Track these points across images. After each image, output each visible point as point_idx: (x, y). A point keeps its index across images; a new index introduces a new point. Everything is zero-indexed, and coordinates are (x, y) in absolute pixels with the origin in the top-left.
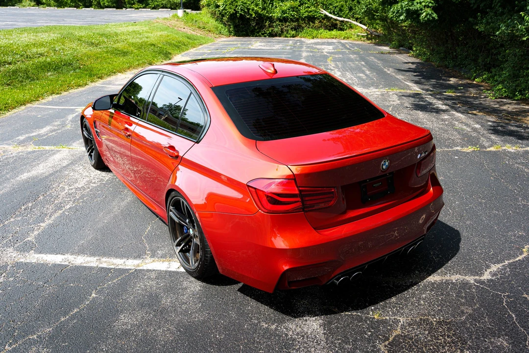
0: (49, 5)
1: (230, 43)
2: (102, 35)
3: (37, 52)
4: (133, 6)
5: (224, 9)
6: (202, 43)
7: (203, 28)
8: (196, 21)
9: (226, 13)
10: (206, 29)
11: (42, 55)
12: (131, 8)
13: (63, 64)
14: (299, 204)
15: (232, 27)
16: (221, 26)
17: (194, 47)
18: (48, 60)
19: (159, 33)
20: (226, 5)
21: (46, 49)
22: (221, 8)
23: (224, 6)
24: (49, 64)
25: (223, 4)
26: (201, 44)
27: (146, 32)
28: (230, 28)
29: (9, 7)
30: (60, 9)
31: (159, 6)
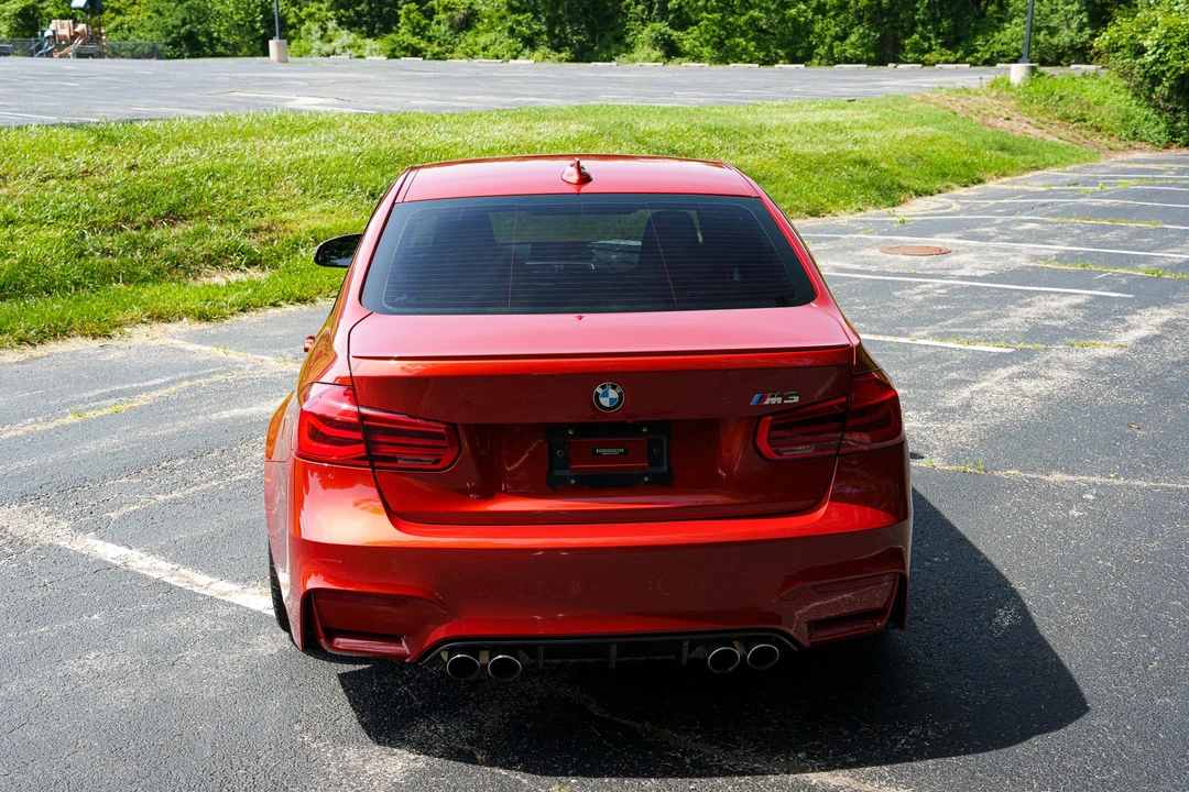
0: (698, 58)
1: (1146, 166)
2: (713, 131)
4: (927, 56)
5: (1156, 61)
6: (1040, 163)
7: (1079, 121)
8: (1061, 98)
9: (1163, 73)
10: (1089, 123)
12: (917, 61)
14: (360, 450)
15: (1183, 116)
16: (1141, 112)
17: (1004, 175)
19: (903, 132)
20: (1167, 49)
22: (1149, 58)
23: (1161, 51)
25: (1158, 46)
26: (1037, 168)
27: (865, 127)
28: (1178, 119)
29: (593, 64)
30: (720, 68)
31: (1004, 56)
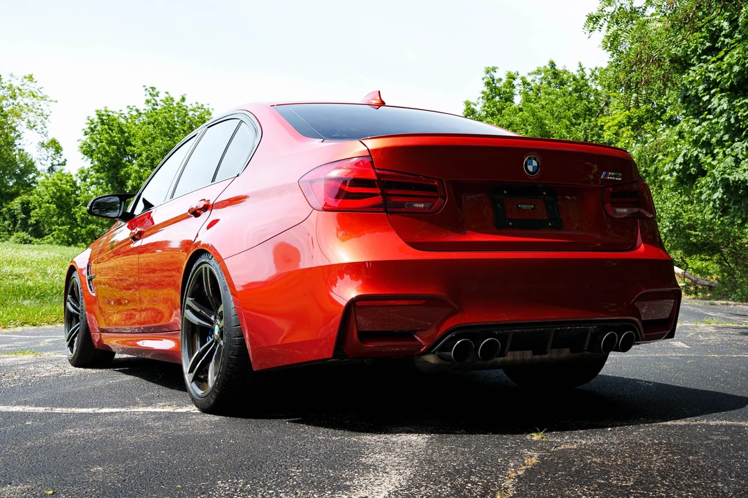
3: (12, 271)
11: (18, 276)
13: (54, 291)
14: (378, 200)
18: (30, 283)
21: (29, 270)
24: (30, 289)
